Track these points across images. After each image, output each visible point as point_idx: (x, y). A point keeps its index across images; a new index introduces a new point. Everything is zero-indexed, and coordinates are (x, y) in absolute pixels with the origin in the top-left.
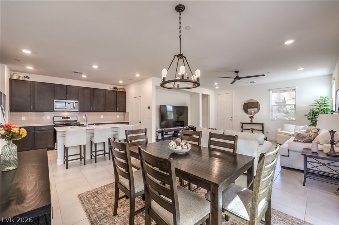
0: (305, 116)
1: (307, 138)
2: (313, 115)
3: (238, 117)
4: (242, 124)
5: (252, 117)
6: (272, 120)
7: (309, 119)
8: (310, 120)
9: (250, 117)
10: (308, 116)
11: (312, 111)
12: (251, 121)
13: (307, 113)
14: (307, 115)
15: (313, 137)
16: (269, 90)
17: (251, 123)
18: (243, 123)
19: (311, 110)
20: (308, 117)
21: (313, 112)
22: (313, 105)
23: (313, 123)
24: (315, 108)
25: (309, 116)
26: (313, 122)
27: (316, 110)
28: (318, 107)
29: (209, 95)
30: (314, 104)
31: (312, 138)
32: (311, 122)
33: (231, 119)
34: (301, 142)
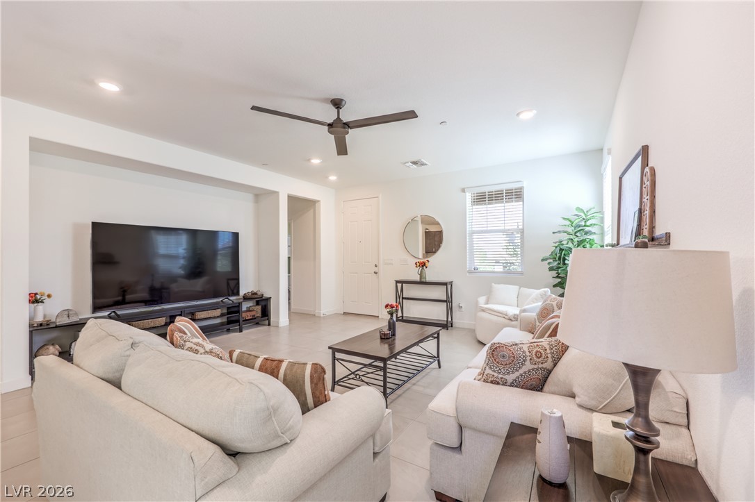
0: (542, 260)
1: (528, 363)
2: (559, 259)
3: (392, 264)
4: (399, 285)
5: (423, 265)
6: (470, 272)
7: (551, 269)
8: (554, 273)
9: (418, 264)
10: (549, 261)
11: (558, 248)
12: (421, 275)
13: (547, 254)
14: (546, 259)
15: (550, 360)
16: (463, 190)
17: (422, 283)
18: (402, 282)
19: (556, 245)
20: (549, 263)
21: (561, 250)
22: (559, 232)
23: (560, 280)
24: (565, 237)
25: (551, 261)
26: (560, 277)
27: (567, 244)
28: (572, 237)
29: (319, 201)
30: (561, 229)
31: (549, 365)
32: (557, 277)
33: (375, 269)
34: (505, 384)
